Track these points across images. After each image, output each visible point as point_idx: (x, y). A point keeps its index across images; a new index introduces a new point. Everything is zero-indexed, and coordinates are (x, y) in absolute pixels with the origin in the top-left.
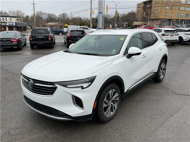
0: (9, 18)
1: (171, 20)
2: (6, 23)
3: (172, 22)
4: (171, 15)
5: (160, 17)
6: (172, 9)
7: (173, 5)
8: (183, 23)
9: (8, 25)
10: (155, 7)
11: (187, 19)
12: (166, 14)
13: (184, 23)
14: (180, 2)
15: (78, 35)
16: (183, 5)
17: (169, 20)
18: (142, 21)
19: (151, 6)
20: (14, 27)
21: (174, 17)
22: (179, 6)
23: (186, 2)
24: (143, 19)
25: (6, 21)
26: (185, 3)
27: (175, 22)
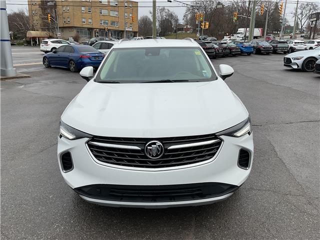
1: (92, 29)
3: (94, 33)
4: (90, 21)
5: (75, 23)
6: (90, 12)
7: (91, 6)
8: (110, 35)
10: (63, 6)
11: (114, 28)
12: (84, 20)
13: (112, 36)
14: (100, 2)
16: (104, 6)
17: (89, 29)
18: (43, 30)
19: (55, 4)
21: (96, 25)
22: (101, 8)
23: (109, 2)
24: (44, 26)
26: (107, 3)
27: (98, 33)
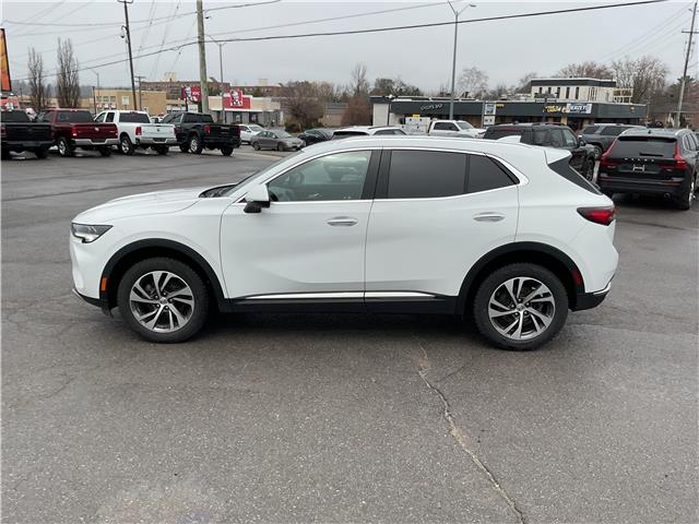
0: (588, 87)
2: (564, 104)
9: (568, 111)
15: (642, 155)
20: (587, 118)
25: (567, 97)
